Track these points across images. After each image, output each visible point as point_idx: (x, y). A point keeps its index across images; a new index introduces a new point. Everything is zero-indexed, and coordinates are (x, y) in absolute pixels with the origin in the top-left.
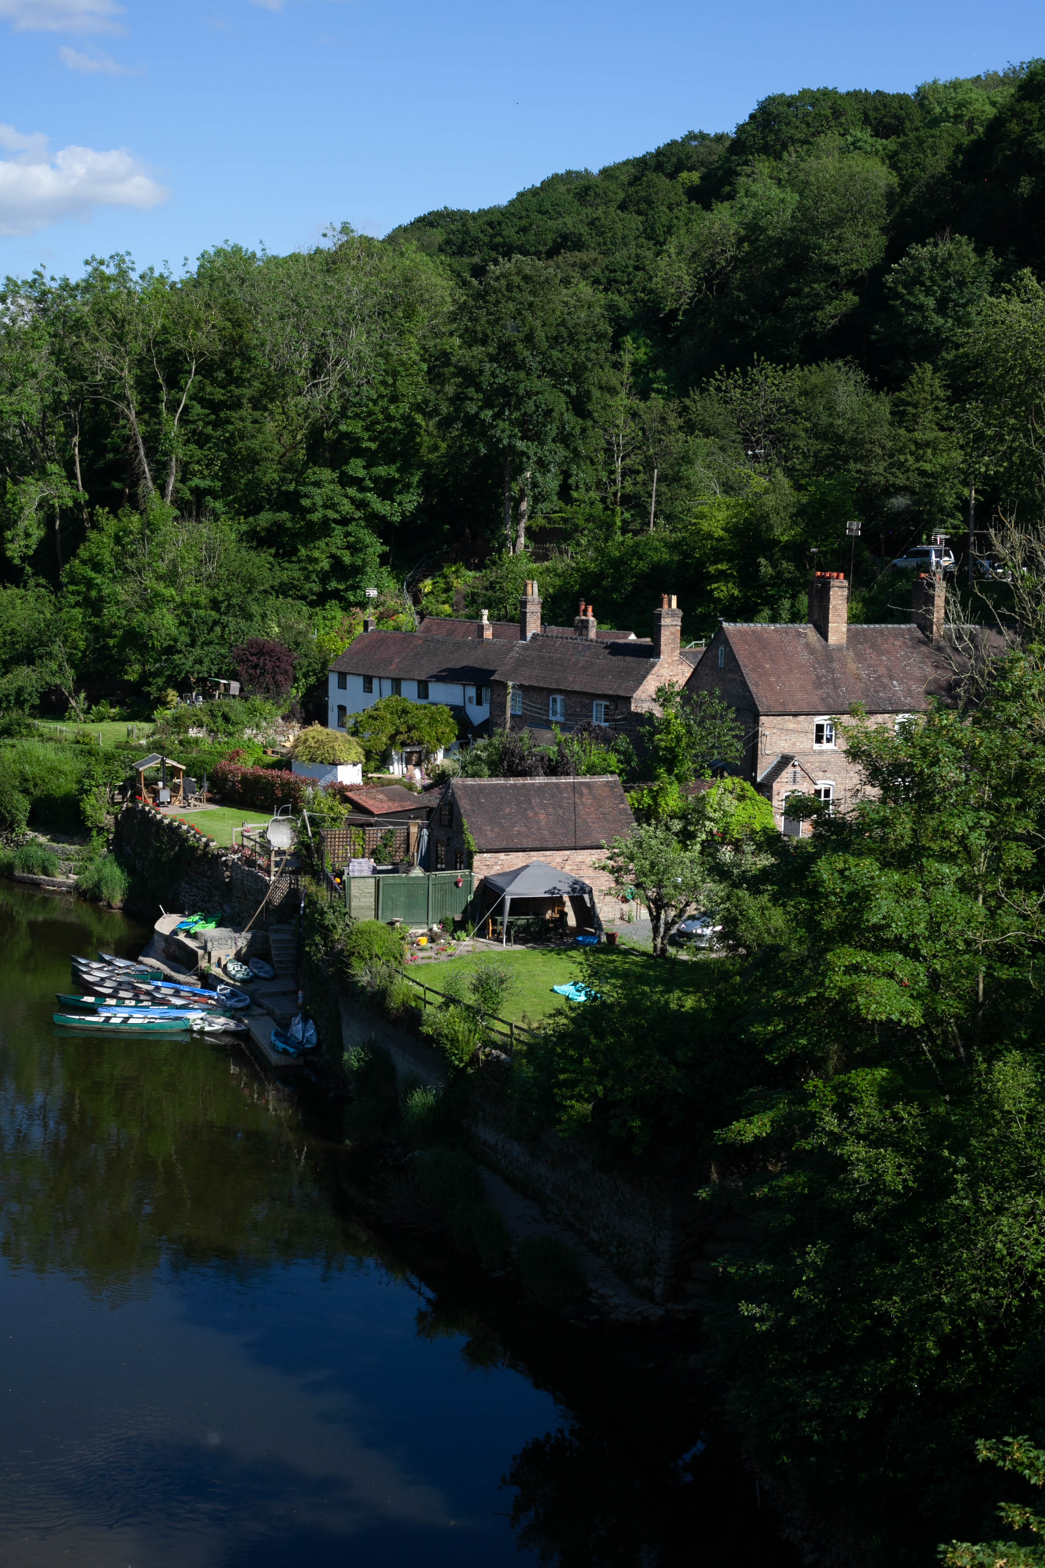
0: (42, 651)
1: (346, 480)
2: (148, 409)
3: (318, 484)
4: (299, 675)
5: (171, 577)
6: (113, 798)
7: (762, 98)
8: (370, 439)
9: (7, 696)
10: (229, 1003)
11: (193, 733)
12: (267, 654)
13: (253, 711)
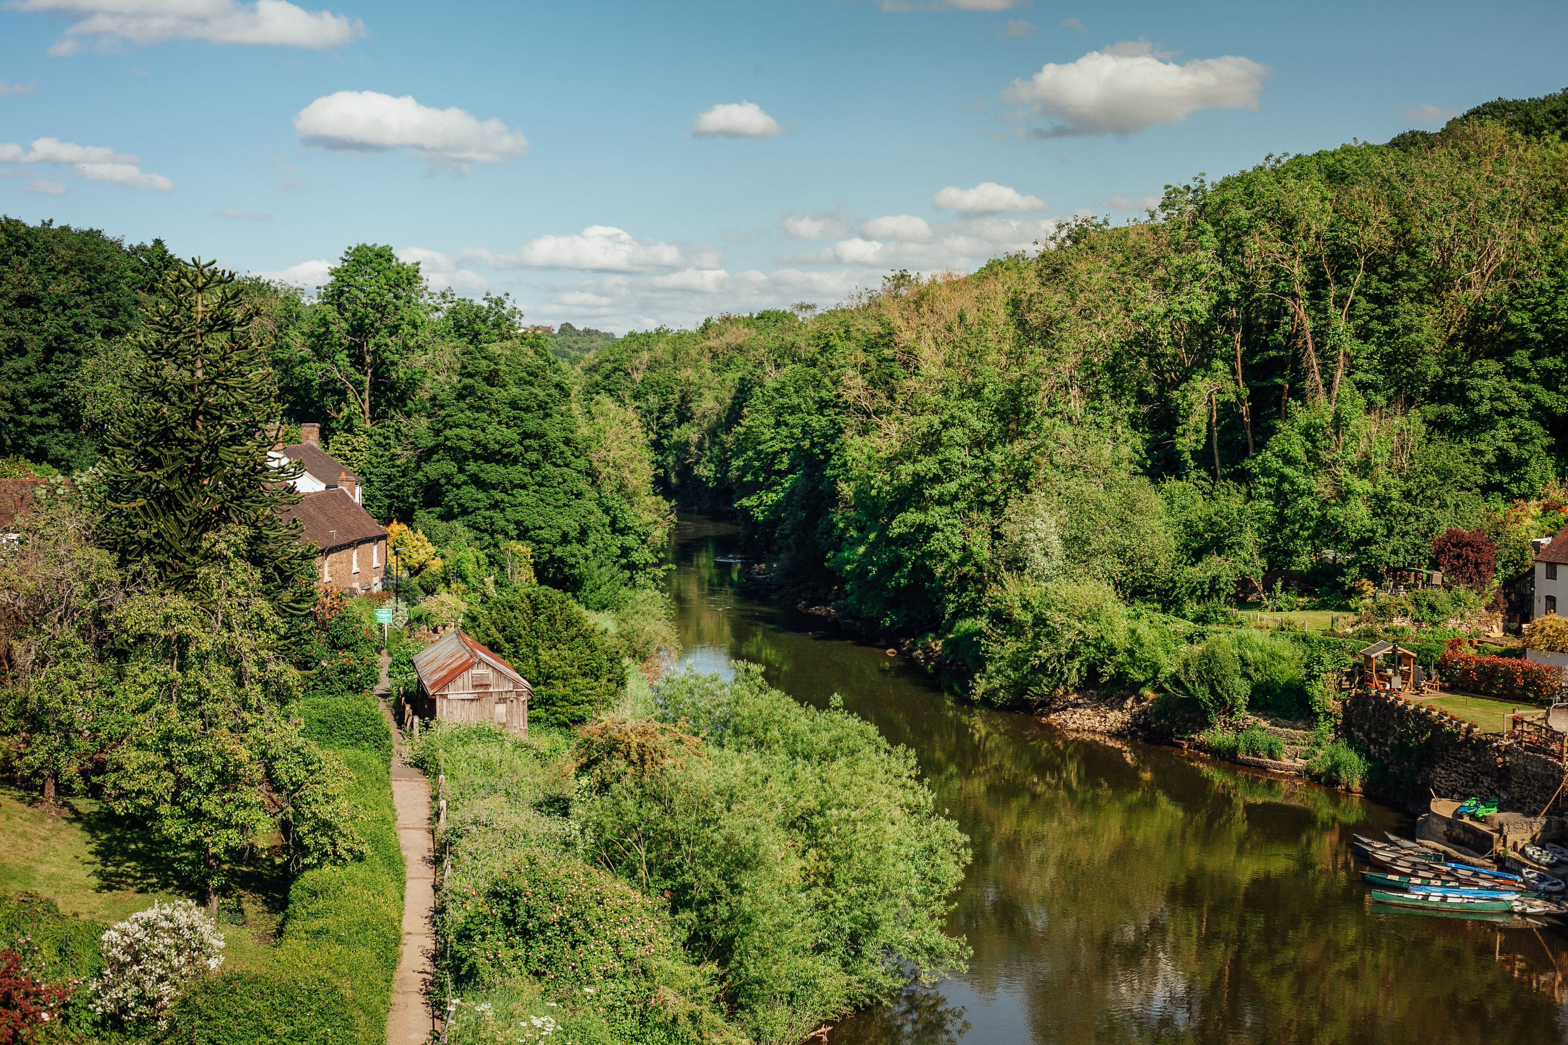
0: (1233, 539)
1: (1513, 372)
2: (1316, 303)
4: (1499, 565)
5: (1364, 468)
6: (1340, 684)
8: (1537, 330)
9: (1201, 584)
10: (1542, 886)
11: (1397, 622)
12: (1468, 544)
13: (1457, 601)
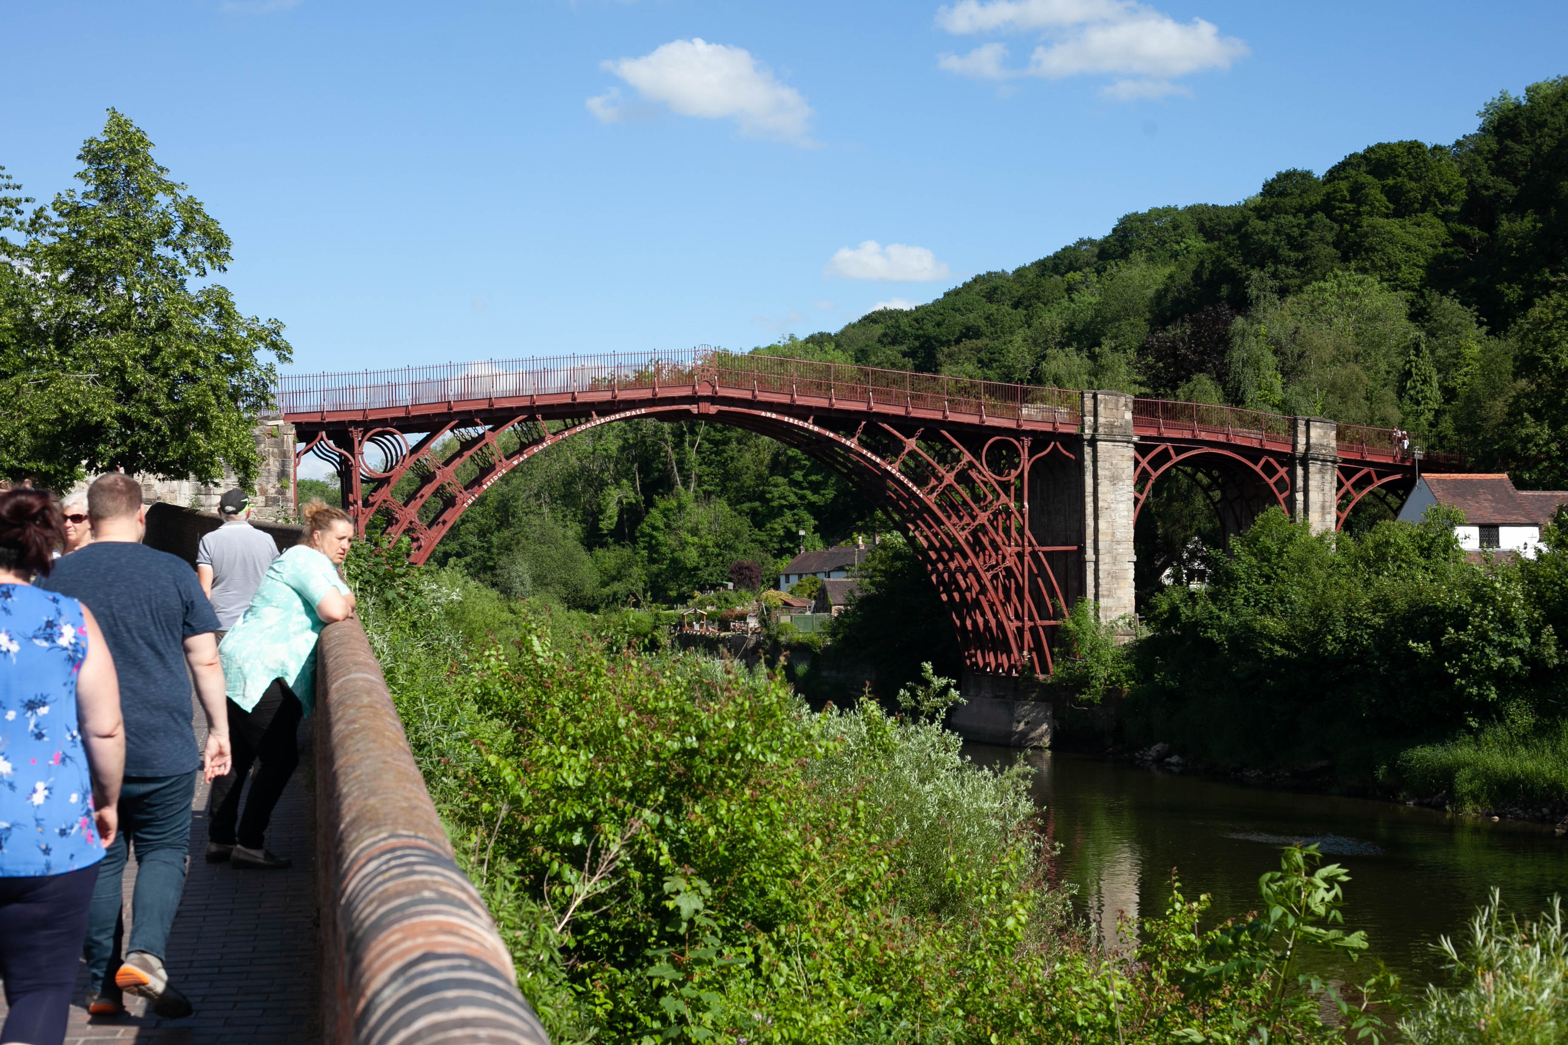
1: (792, 483)
2: (678, 445)
3: (776, 485)
5: (694, 532)
6: (670, 631)
7: (1121, 216)
9: (608, 596)
11: (709, 609)
12: (747, 568)
13: (740, 597)
